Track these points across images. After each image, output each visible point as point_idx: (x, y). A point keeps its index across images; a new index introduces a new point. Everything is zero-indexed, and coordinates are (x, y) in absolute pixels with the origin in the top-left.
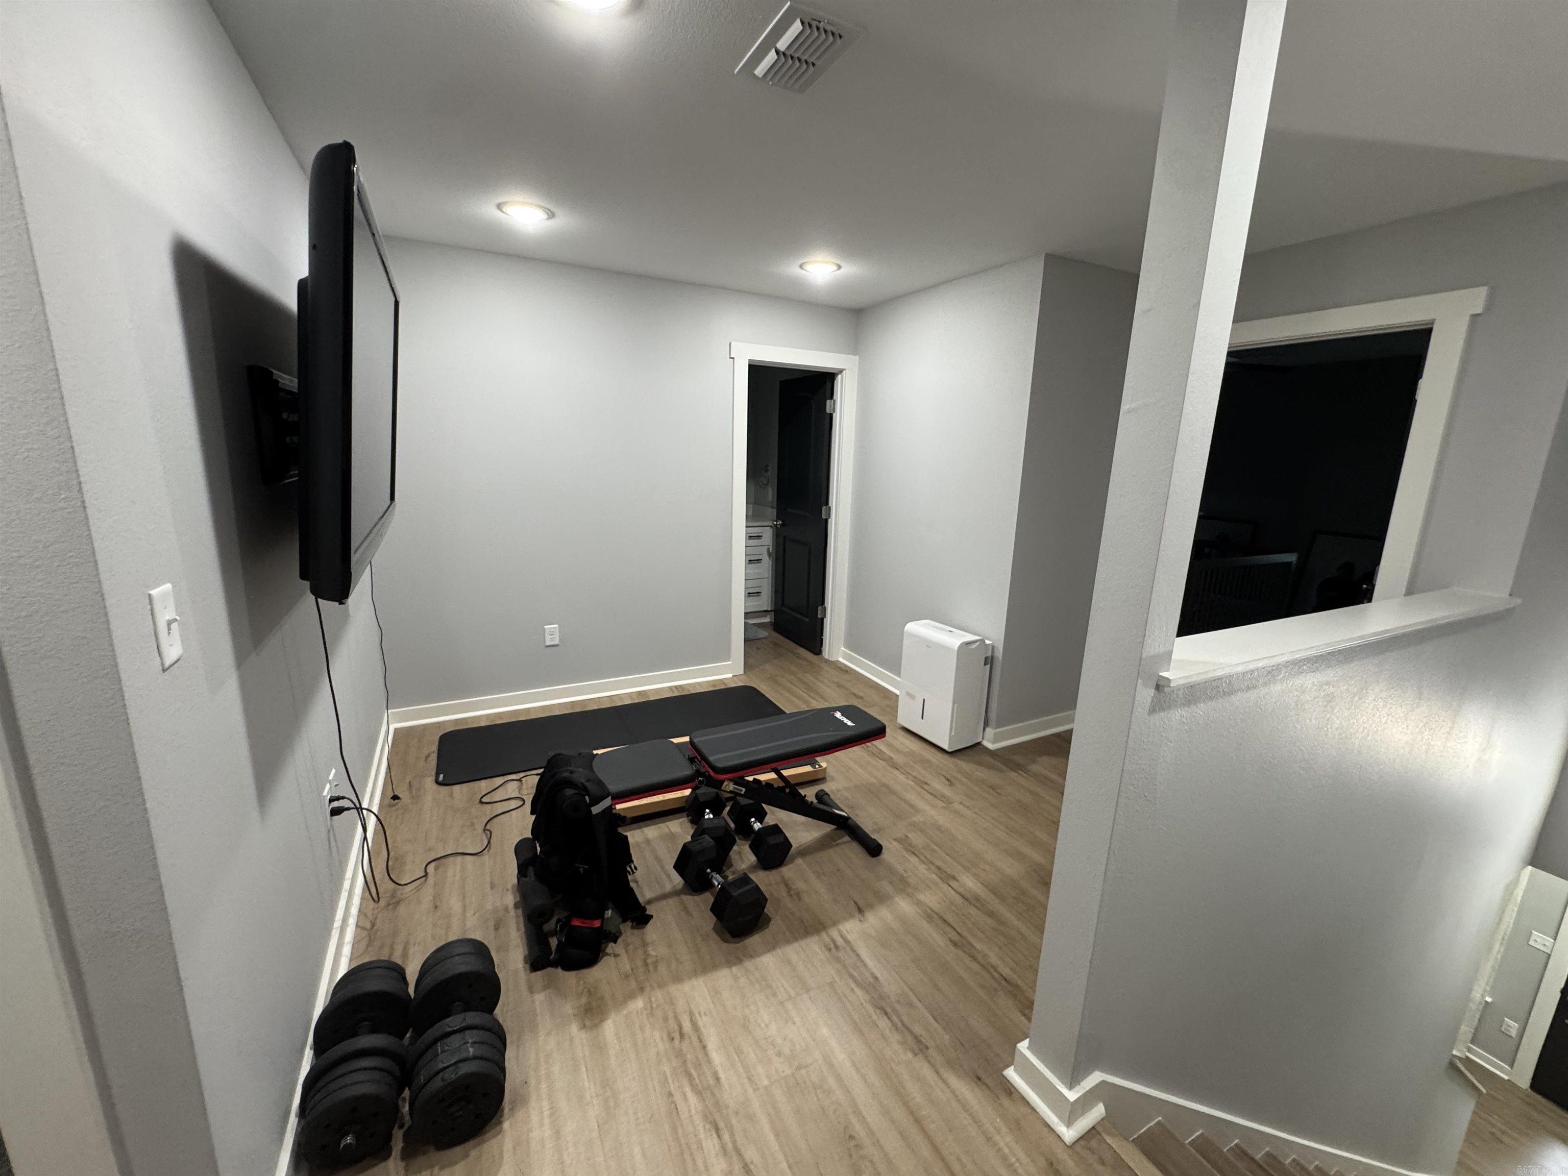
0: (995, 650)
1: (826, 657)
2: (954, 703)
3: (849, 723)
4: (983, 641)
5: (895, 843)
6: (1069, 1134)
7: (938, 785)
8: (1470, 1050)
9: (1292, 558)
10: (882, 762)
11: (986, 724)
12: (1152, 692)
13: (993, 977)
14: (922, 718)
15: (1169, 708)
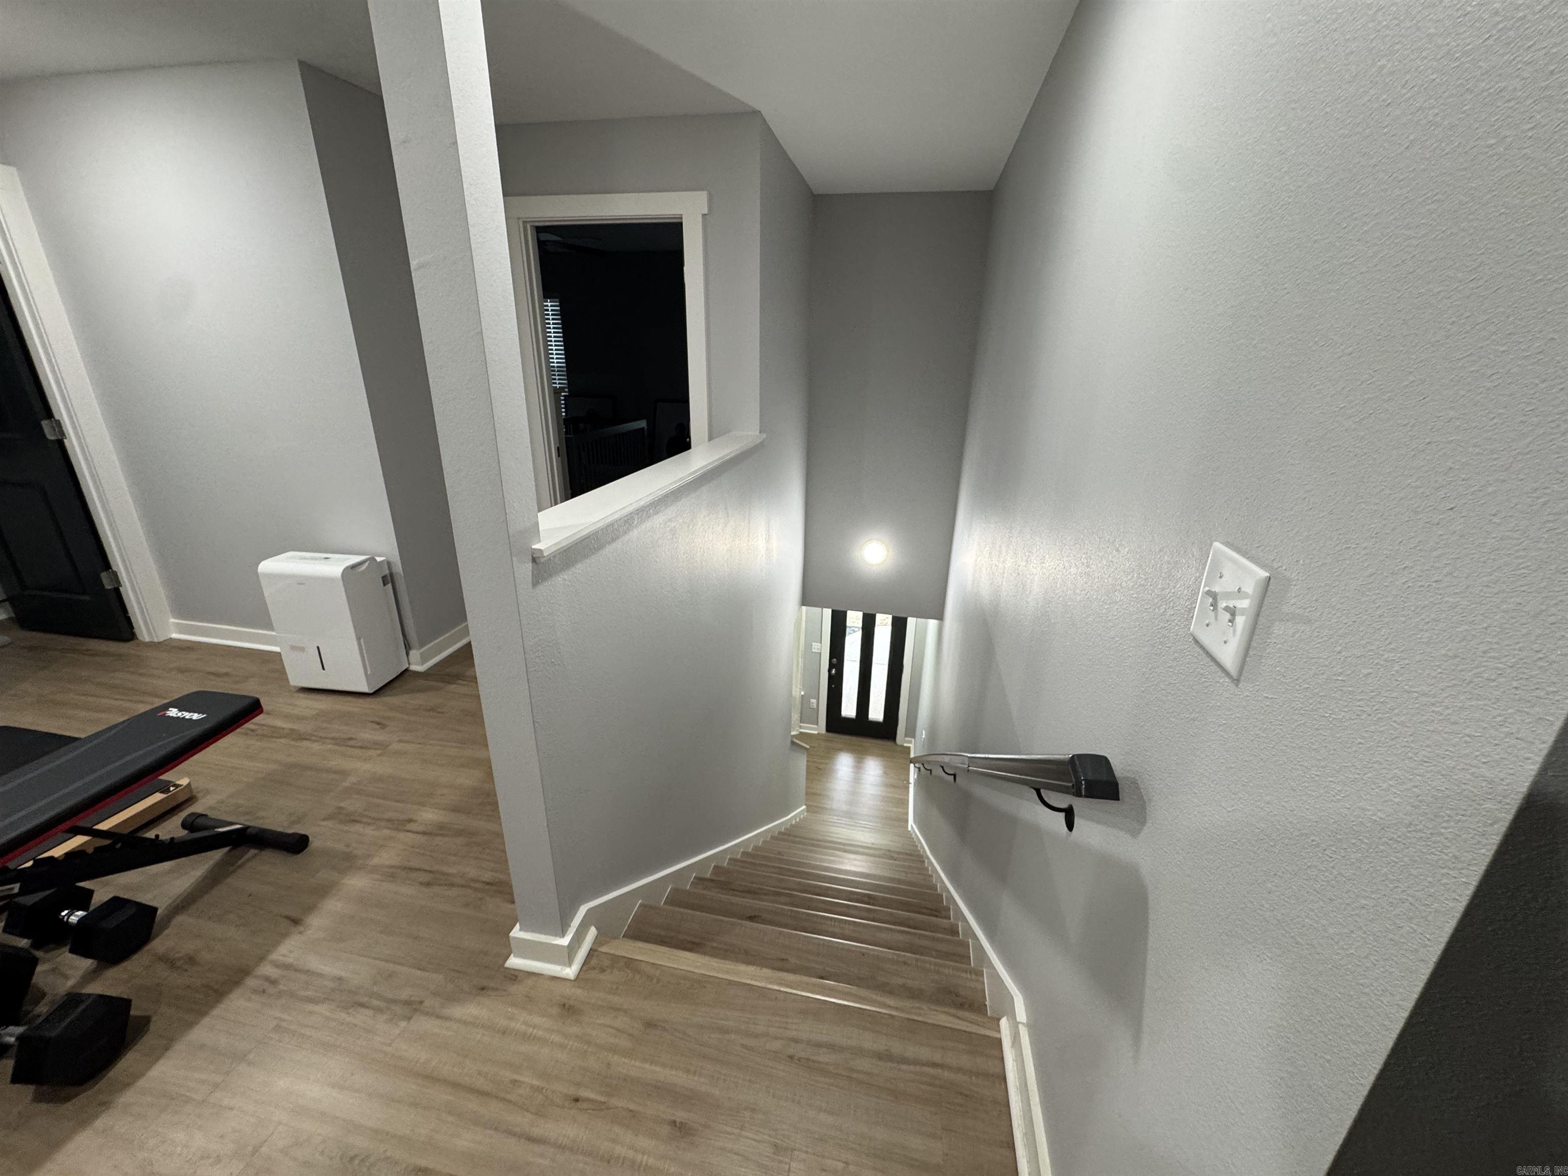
0: (393, 565)
1: (147, 639)
2: (358, 639)
3: (195, 716)
4: (372, 559)
5: (329, 823)
6: (570, 972)
7: (368, 734)
8: (801, 727)
9: (642, 424)
10: (282, 740)
11: (408, 647)
12: (529, 566)
13: (476, 889)
14: (323, 669)
15: (551, 576)
